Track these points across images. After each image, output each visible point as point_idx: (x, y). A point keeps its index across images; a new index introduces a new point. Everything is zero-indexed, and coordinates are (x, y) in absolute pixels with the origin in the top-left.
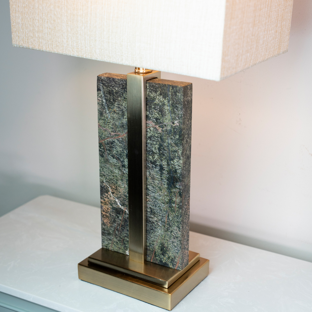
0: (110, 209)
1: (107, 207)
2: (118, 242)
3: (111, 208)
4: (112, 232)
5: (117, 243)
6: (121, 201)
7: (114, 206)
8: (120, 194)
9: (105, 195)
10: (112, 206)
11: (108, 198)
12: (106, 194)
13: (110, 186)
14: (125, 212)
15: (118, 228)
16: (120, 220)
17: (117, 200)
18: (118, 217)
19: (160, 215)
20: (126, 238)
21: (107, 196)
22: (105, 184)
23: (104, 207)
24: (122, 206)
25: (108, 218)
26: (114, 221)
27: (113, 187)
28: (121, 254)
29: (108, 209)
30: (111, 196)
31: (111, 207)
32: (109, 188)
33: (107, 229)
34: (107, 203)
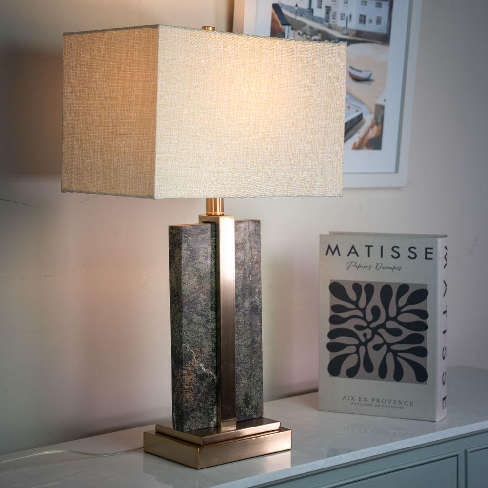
0: (194, 379)
1: (190, 377)
2: (202, 416)
3: (195, 377)
4: (195, 407)
5: (201, 417)
6: (205, 364)
7: (198, 373)
8: (205, 355)
9: (188, 363)
10: (196, 373)
11: (192, 366)
12: (190, 362)
13: (194, 351)
14: (210, 374)
15: (202, 398)
16: (205, 388)
17: (201, 365)
18: (202, 385)
19: (243, 363)
20: (210, 407)
21: (191, 364)
22: (188, 350)
23: (188, 380)
24: (206, 368)
25: (192, 391)
26: (199, 391)
27: (198, 350)
28: (205, 430)
29: (191, 379)
30: (195, 363)
31: (195, 375)
32: (193, 353)
33: (190, 406)
34: (191, 372)
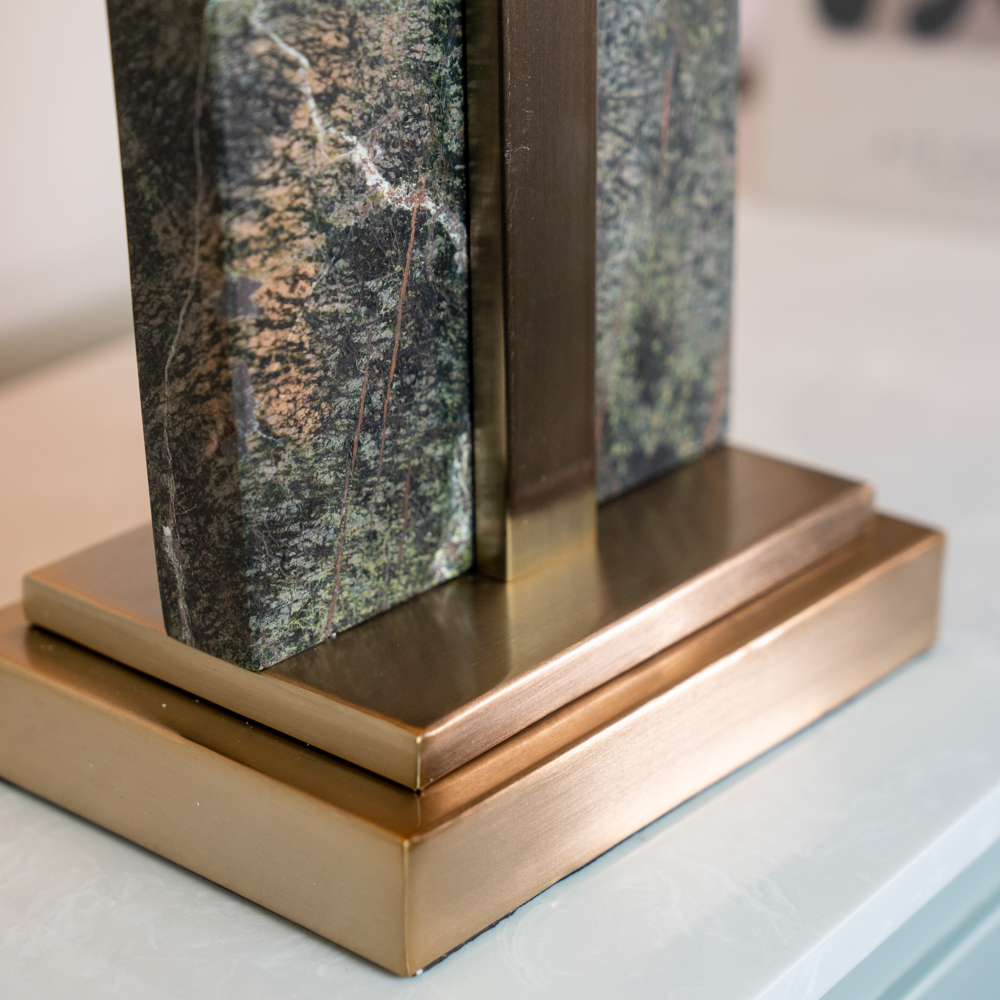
0: (310, 269)
1: (287, 261)
2: (379, 527)
3: (316, 258)
4: (329, 480)
5: (372, 535)
6: (386, 144)
7: (343, 218)
8: (381, 73)
9: (267, 156)
10: (324, 227)
11: (295, 175)
12: (277, 143)
13: (302, 44)
14: (423, 215)
15: (376, 399)
16: (390, 319)
17: (359, 154)
18: (373, 304)
19: (631, 102)
20: (429, 450)
21: (287, 159)
22: (260, 47)
23: (267, 282)
24: (393, 176)
25: (300, 362)
26: (351, 350)
27: (330, 39)
28: (399, 617)
29: (296, 277)
30: (313, 143)
31: (321, 240)
32: (295, 66)
33: (295, 476)
34: (291, 221)
